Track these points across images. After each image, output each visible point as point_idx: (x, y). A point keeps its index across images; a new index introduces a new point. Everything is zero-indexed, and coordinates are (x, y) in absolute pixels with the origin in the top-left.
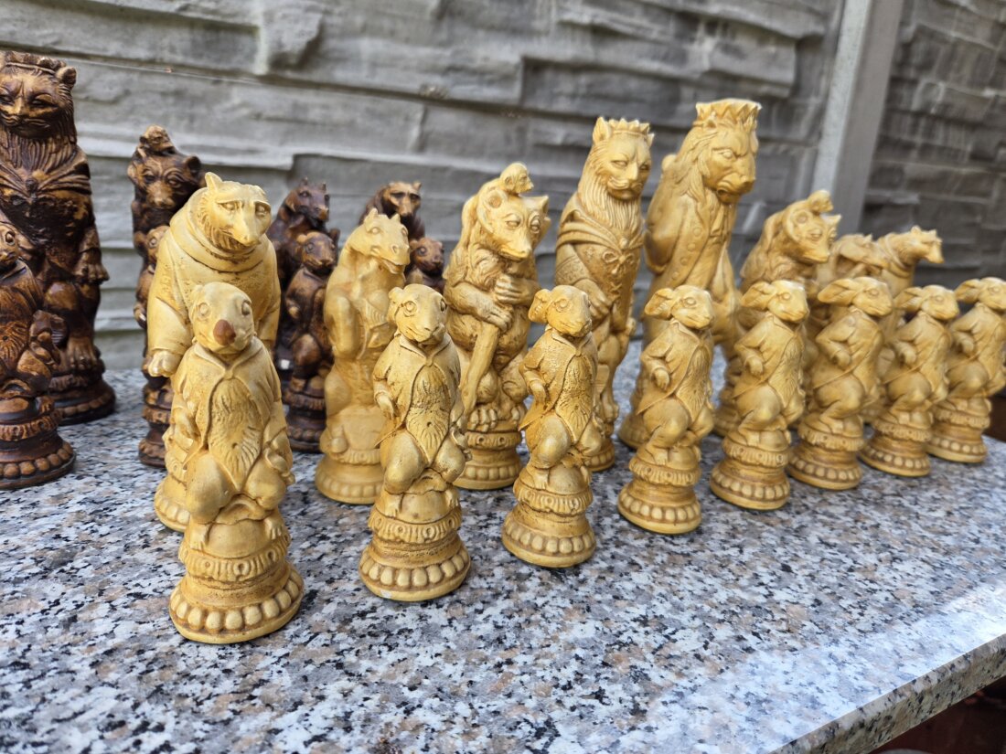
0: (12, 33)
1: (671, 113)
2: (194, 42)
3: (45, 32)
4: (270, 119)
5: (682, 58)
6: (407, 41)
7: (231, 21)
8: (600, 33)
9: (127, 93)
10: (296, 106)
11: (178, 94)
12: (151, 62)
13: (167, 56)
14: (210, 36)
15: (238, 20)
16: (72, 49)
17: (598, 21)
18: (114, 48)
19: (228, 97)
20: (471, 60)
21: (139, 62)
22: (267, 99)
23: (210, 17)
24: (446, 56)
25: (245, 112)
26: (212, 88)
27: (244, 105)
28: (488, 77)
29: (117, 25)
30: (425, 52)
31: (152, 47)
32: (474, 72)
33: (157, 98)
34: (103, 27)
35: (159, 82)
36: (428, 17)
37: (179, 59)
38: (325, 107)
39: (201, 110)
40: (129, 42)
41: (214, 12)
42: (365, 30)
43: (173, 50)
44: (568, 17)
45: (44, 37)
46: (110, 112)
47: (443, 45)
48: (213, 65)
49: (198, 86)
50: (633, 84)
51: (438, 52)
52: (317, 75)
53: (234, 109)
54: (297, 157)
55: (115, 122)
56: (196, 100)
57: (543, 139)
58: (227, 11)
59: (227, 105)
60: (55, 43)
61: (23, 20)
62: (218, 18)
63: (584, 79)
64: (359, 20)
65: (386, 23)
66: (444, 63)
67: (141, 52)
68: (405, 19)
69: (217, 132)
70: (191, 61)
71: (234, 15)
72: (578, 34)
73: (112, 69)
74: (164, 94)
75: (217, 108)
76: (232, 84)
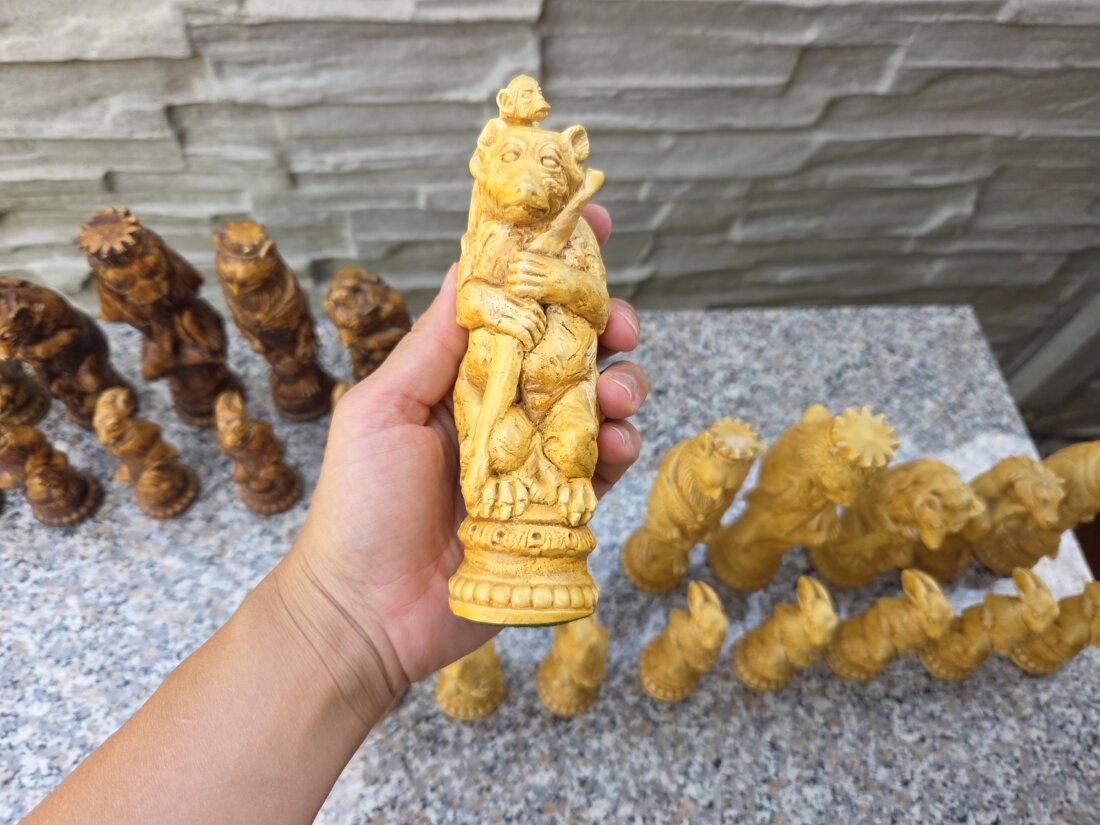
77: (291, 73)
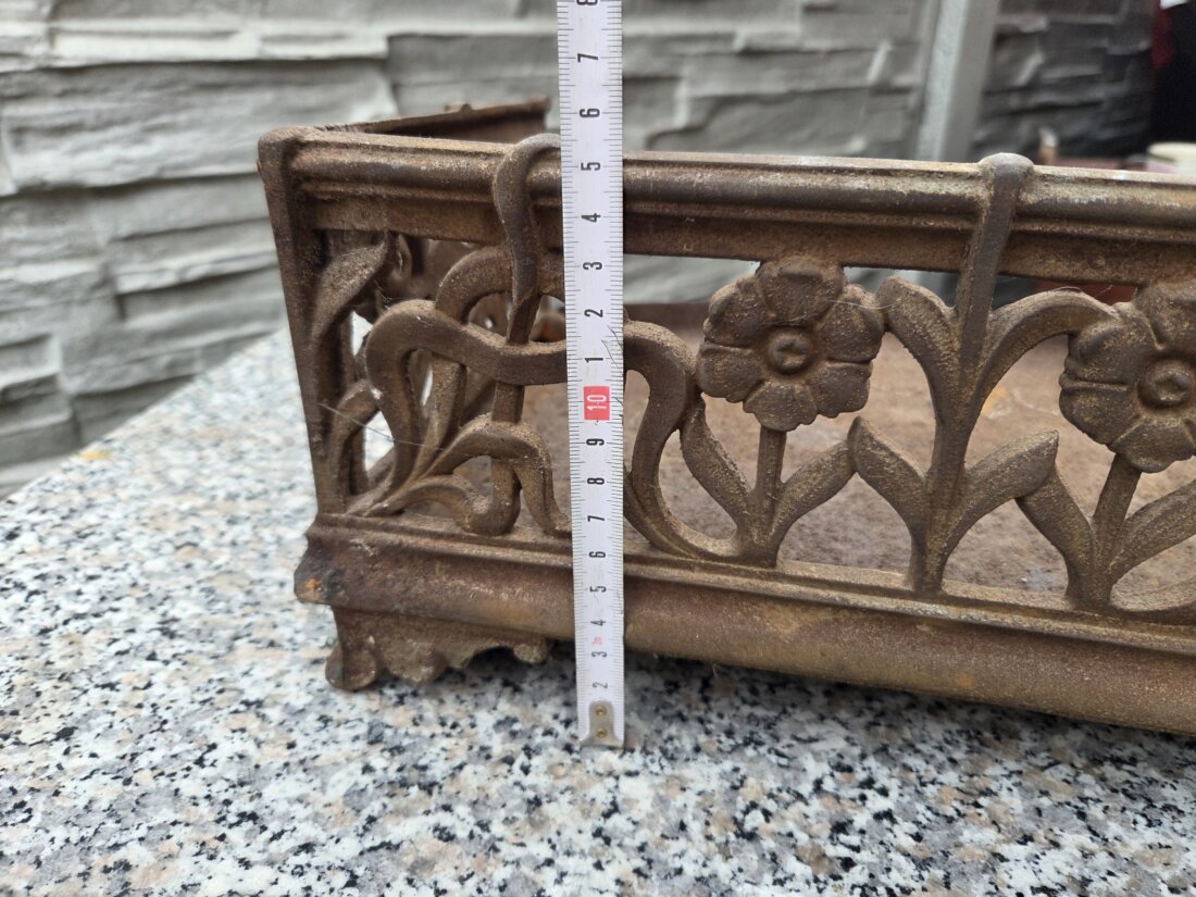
54: (392, 39)
69: (296, 14)
77: (115, 141)
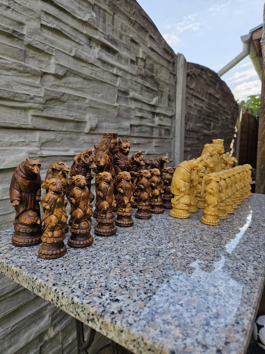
0: (43, 126)
1: (152, 134)
2: (74, 126)
3: (49, 126)
4: (88, 143)
5: (153, 122)
6: (111, 123)
7: (82, 121)
8: (142, 118)
9: (62, 139)
10: (92, 139)
11: (71, 138)
12: (67, 131)
13: (70, 130)
14: (77, 124)
15: (83, 120)
16: (53, 129)
17: (142, 115)
18: (60, 129)
19: (79, 138)
20: (122, 126)
21: (64, 131)
22: (87, 138)
23: (79, 120)
24: (117, 125)
25: (83, 141)
26: (77, 136)
27: (83, 140)
28: (124, 129)
29: (61, 123)
30: (114, 125)
31: (67, 128)
32: (122, 128)
33: (67, 140)
34: (59, 123)
35: (68, 136)
36: (115, 117)
37: (72, 130)
38: (97, 139)
39: (75, 142)
40: (63, 127)
41: (80, 119)
42: (105, 121)
43: (71, 128)
44: (137, 115)
45: (48, 127)
46: (59, 144)
47: (117, 123)
48: (77, 131)
49: (74, 136)
50: (147, 129)
51: (116, 124)
52: (96, 132)
53: (80, 141)
55: (59, 147)
56: (75, 140)
57: (133, 143)
58: (82, 118)
59: (80, 140)
60: (50, 128)
61: (45, 123)
62: (80, 120)
63: (139, 128)
64: (103, 118)
65: (108, 119)
66: (118, 127)
67: (65, 129)
68: (111, 118)
69: (78, 147)
70: (74, 130)
71: (83, 119)
72: (138, 118)
73: (60, 133)
74: (69, 139)
75: (78, 141)
76: (81, 135)
